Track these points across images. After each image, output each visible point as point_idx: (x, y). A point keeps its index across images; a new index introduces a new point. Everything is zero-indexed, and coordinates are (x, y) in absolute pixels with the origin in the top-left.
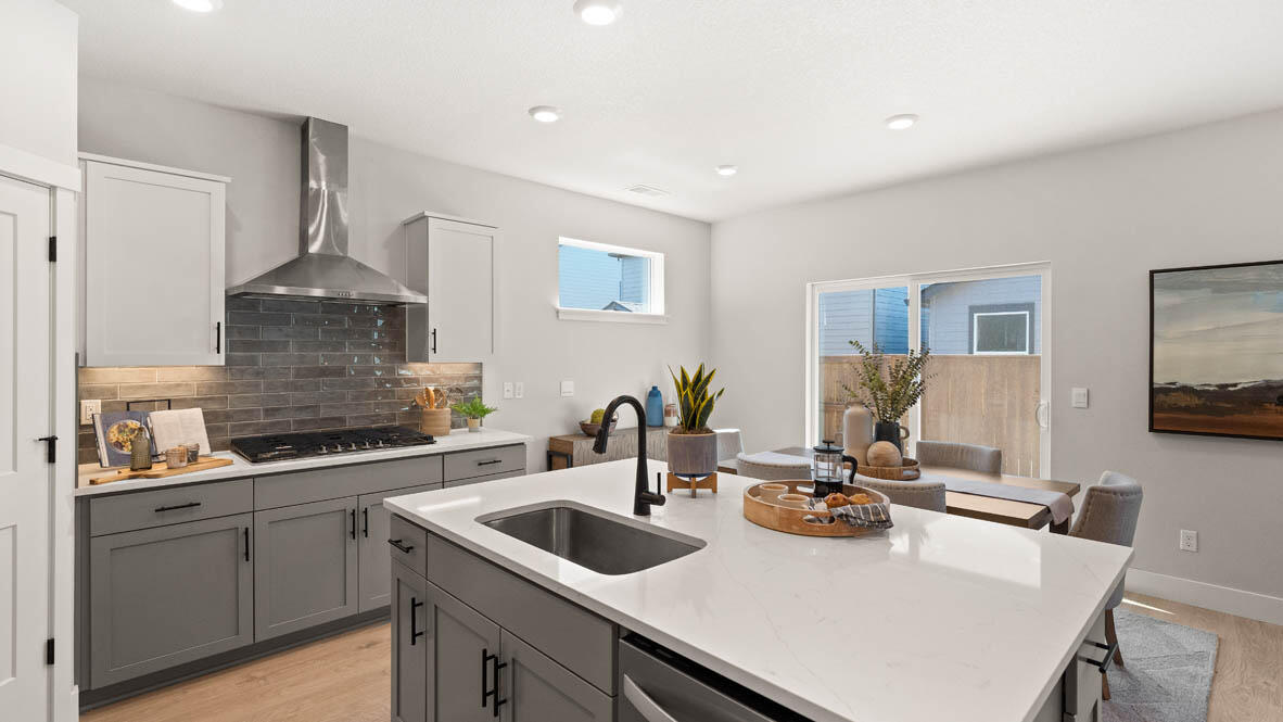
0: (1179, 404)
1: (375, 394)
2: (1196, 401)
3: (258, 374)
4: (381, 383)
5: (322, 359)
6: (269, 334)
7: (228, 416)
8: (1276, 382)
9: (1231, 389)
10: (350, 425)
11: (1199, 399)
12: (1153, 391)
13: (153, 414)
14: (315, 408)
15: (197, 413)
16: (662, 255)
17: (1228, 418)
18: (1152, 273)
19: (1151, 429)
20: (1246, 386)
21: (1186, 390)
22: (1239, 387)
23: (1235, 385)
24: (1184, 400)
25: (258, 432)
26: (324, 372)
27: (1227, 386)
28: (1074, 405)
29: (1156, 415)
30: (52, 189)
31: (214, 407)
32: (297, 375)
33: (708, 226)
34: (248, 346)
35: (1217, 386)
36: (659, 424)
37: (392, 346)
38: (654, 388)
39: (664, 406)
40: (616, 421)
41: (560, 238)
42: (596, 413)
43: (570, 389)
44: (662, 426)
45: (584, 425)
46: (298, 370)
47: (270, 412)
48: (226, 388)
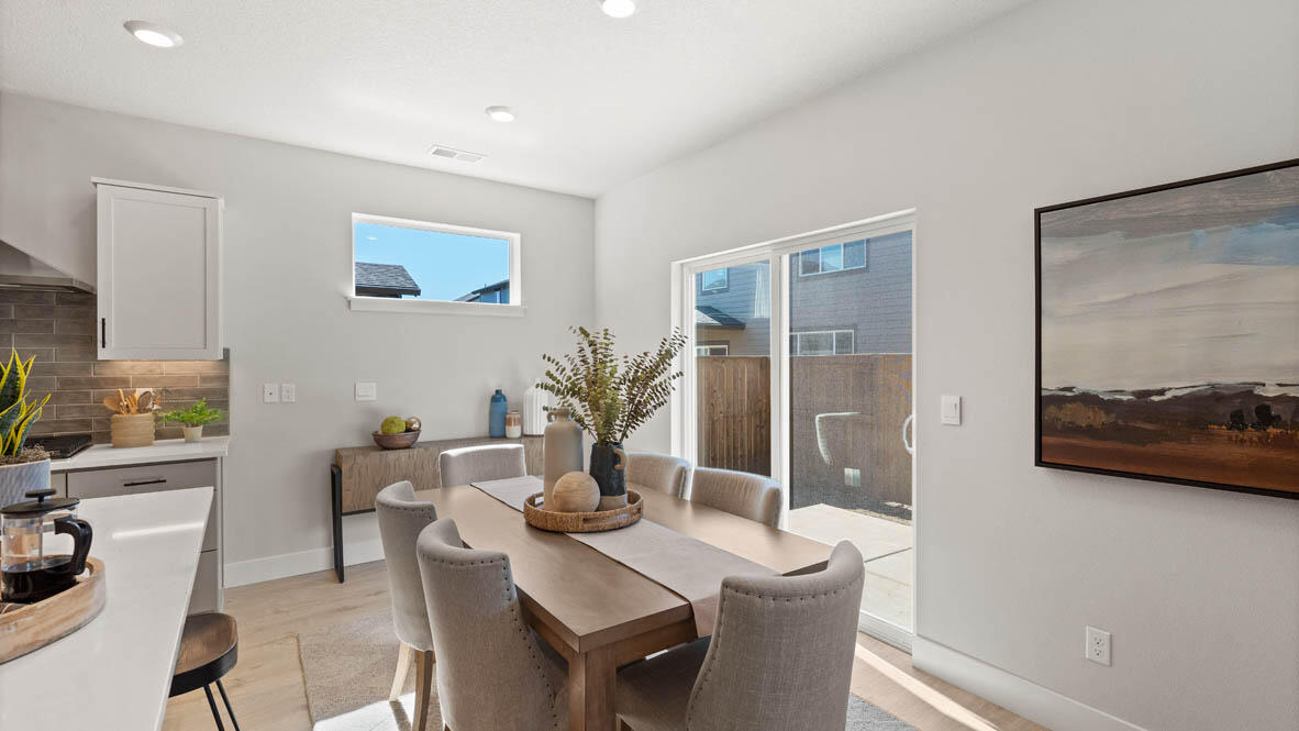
0: (1079, 423)
2: (1101, 418)
8: (1227, 387)
9: (1156, 398)
11: (1107, 413)
12: (1041, 401)
17: (1151, 448)
18: (1038, 212)
19: (1039, 462)
20: (1179, 393)
21: (1088, 399)
22: (1168, 395)
23: (1161, 392)
24: (1085, 417)
27: (1149, 393)
28: (944, 421)
29: (1045, 439)
33: (593, 202)
35: (1133, 393)
36: (501, 434)
38: (497, 392)
39: (506, 413)
40: (418, 430)
41: (354, 215)
42: (389, 422)
43: (369, 392)
44: (503, 437)
45: (375, 435)
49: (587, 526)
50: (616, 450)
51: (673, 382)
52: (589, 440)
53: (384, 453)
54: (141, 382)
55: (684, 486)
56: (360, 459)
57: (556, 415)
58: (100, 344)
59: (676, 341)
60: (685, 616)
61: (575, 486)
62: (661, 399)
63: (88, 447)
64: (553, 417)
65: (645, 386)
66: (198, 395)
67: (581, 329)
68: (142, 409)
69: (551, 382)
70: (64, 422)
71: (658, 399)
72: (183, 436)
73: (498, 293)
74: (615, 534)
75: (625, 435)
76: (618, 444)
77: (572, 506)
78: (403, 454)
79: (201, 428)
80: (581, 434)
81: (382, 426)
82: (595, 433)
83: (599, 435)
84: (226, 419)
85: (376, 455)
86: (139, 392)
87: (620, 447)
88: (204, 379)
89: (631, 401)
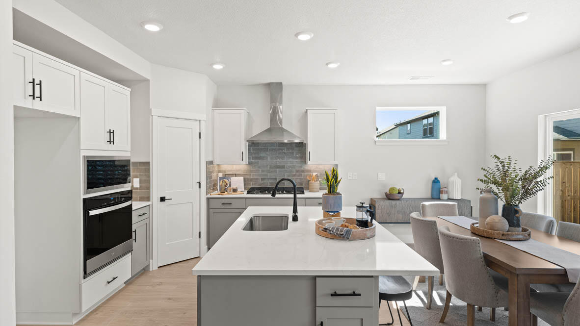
3: (259, 167)
4: (297, 171)
5: (278, 162)
6: (262, 155)
7: (251, 180)
13: (231, 178)
15: (242, 178)
16: (446, 107)
25: (259, 185)
26: (278, 167)
30: (200, 120)
31: (248, 177)
32: (270, 168)
33: (484, 86)
34: (257, 158)
36: (438, 197)
37: (301, 158)
38: (436, 178)
39: (440, 188)
40: (403, 193)
41: (377, 108)
42: (392, 189)
43: (382, 177)
44: (439, 199)
45: (386, 194)
46: (271, 166)
47: (262, 179)
48: (251, 171)
49: (503, 237)
50: (516, 208)
51: (548, 181)
52: (501, 204)
53: (390, 201)
54: (315, 171)
55: (552, 229)
56: (382, 202)
57: (484, 192)
58: (308, 160)
59: (549, 162)
60: (563, 273)
61: (497, 221)
62: (541, 188)
64: (483, 192)
65: (531, 181)
67: (495, 156)
69: (484, 178)
71: (539, 188)
73: (409, 125)
74: (518, 242)
75: (520, 202)
76: (517, 206)
77: (496, 229)
78: (398, 202)
80: (497, 200)
81: (389, 191)
82: (504, 201)
83: (506, 201)
85: (388, 202)
86: (314, 174)
87: (519, 207)
89: (523, 188)
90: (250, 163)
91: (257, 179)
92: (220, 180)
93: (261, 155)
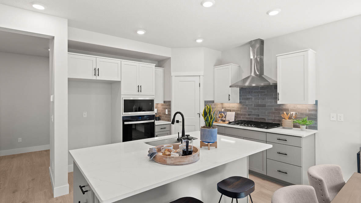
1: (274, 113)
3: (247, 106)
5: (260, 102)
7: (241, 115)
10: (267, 121)
13: (227, 112)
14: (258, 115)
15: (233, 113)
26: (260, 106)
30: (200, 76)
31: (239, 112)
34: (245, 99)
46: (254, 105)
47: (249, 115)
48: (241, 108)
58: (278, 100)
63: (278, 127)
66: (307, 115)
68: (290, 118)
70: (275, 119)
72: (300, 128)
79: (305, 126)
84: (316, 124)
86: (291, 113)
88: (309, 110)
90: (240, 103)
91: (245, 114)
92: (219, 113)
93: (248, 97)
